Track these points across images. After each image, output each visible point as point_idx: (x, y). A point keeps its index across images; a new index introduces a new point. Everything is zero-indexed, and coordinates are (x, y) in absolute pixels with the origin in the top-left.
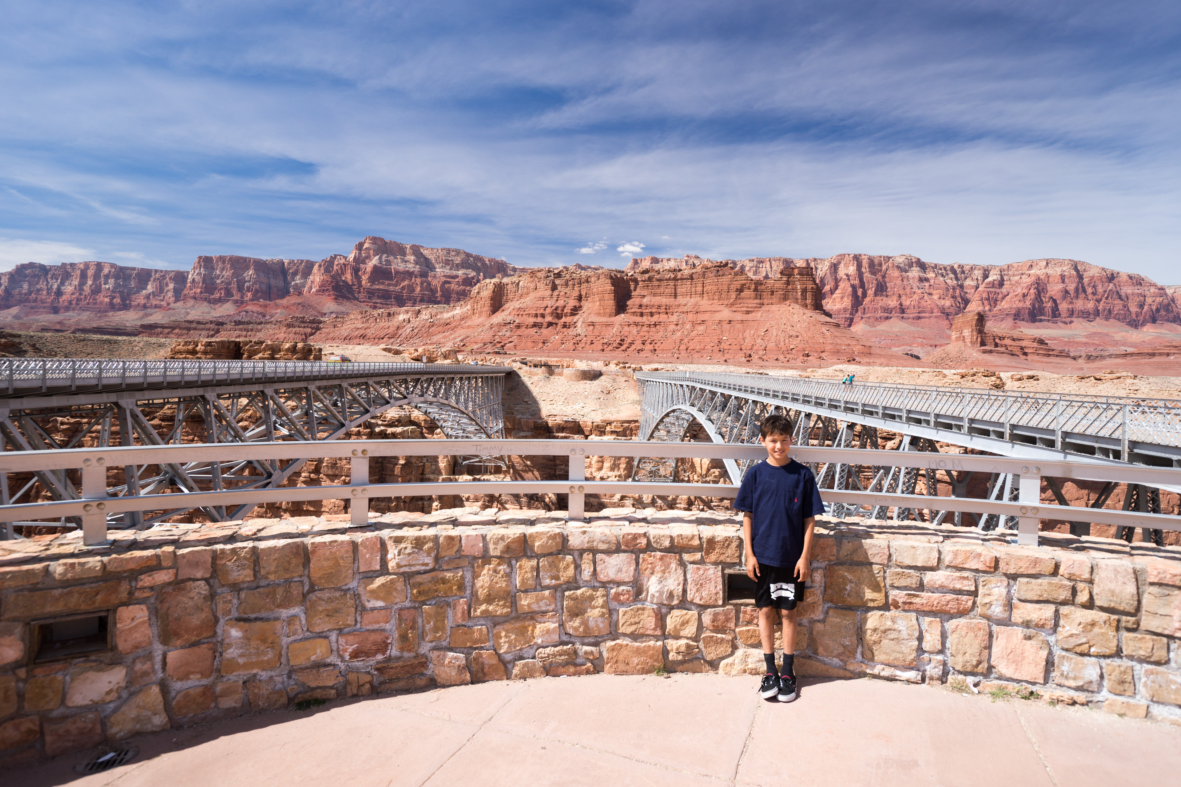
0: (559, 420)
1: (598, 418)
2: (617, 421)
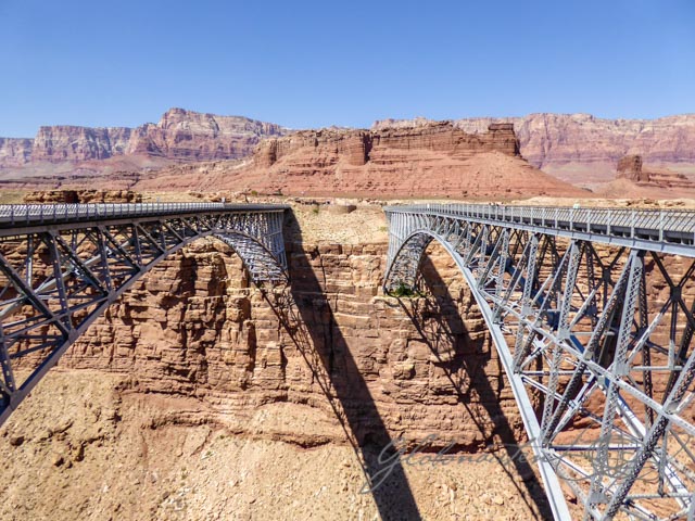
2: (371, 243)
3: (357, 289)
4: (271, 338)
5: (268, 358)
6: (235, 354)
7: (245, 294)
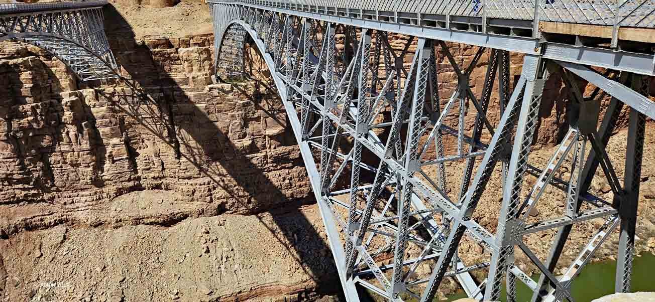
0: (153, 39)
1: (183, 35)
2: (198, 35)
3: (191, 80)
4: (113, 136)
5: (114, 153)
6: (79, 156)
7: (76, 96)
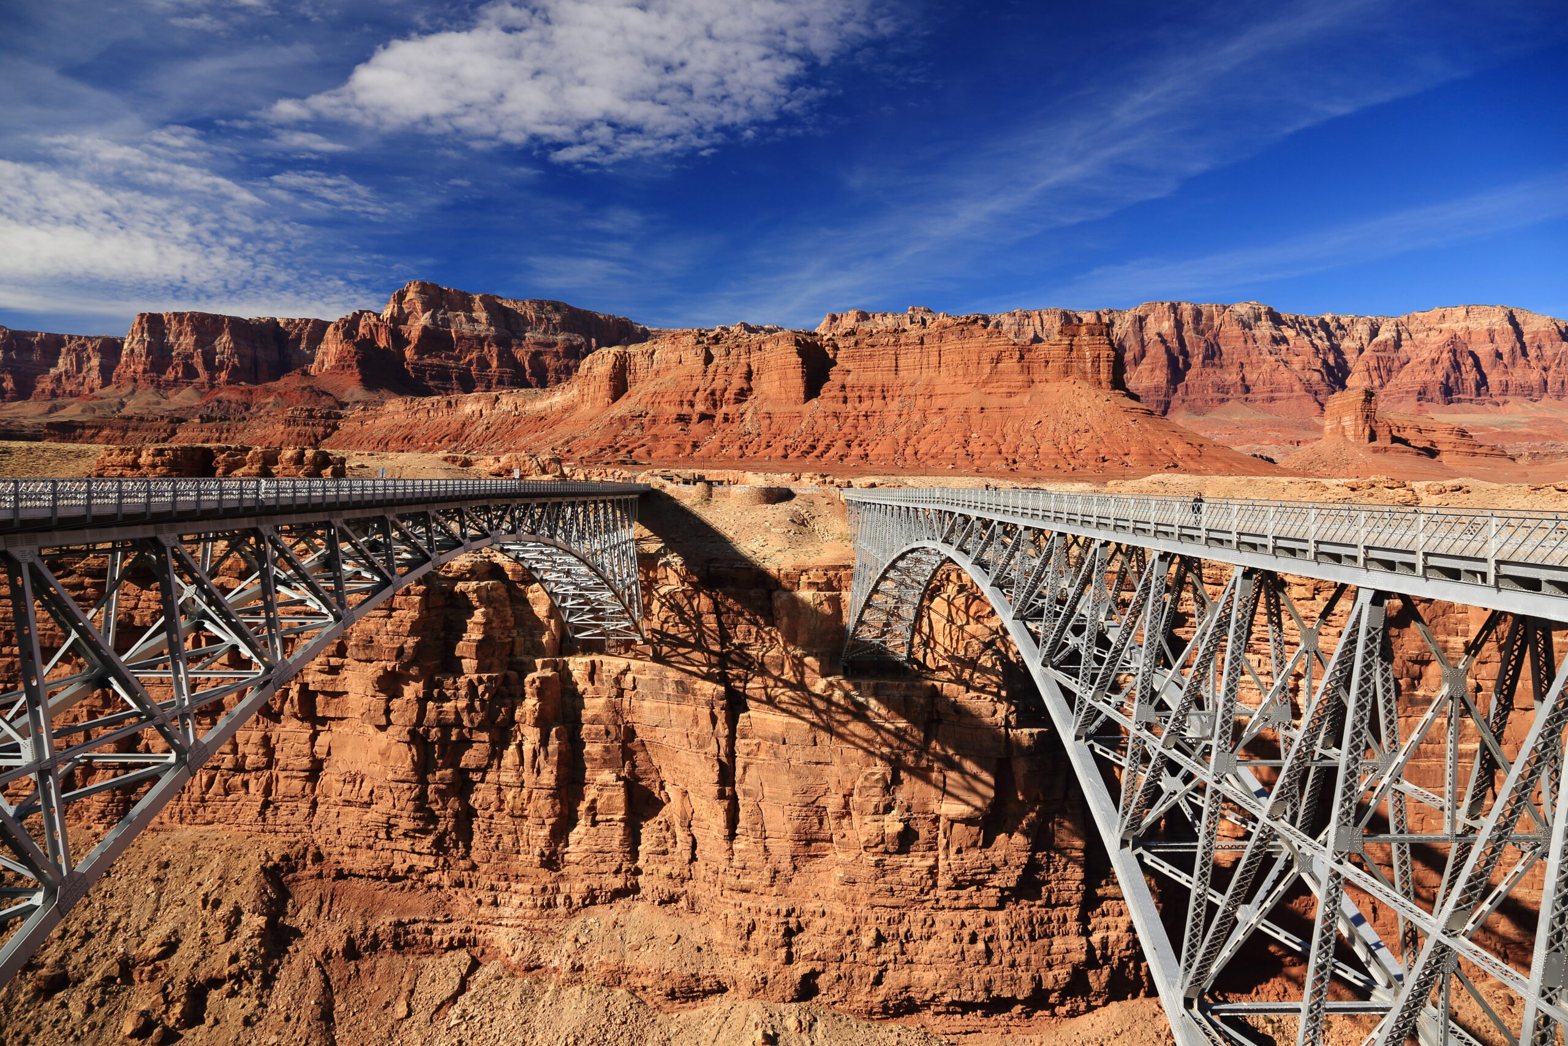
0: (726, 567)
1: (787, 562)
2: (819, 567)
4: (606, 763)
5: (599, 805)
6: (530, 797)
7: (555, 669)
